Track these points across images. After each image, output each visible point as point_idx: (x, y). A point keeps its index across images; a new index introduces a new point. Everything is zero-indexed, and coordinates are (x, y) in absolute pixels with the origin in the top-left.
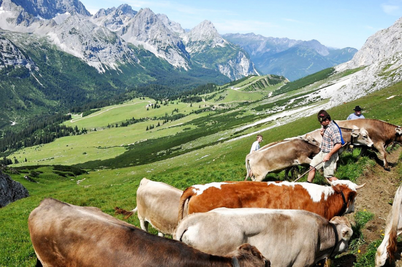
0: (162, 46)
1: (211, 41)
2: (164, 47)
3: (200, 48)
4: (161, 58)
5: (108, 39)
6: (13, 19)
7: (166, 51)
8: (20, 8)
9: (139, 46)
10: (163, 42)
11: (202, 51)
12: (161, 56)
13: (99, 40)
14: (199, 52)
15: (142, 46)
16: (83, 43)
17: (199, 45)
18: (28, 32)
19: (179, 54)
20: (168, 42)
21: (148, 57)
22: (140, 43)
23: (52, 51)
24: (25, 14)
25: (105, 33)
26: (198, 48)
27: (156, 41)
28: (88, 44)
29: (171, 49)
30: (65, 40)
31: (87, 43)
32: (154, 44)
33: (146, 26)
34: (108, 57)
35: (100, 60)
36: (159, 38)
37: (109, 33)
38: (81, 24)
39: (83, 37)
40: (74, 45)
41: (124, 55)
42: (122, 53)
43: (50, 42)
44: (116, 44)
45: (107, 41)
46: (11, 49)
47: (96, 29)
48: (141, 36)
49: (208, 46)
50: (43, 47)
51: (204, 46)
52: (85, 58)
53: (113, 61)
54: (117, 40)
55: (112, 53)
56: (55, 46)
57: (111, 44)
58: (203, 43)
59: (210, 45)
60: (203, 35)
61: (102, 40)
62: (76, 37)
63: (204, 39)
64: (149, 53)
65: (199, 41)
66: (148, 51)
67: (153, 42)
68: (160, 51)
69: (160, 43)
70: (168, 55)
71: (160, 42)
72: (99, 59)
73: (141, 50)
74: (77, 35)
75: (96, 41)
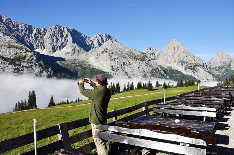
0: (189, 65)
1: (229, 66)
2: (191, 67)
3: (220, 72)
4: (189, 75)
5: (137, 58)
6: (70, 52)
7: (193, 69)
8: (76, 45)
9: (168, 67)
10: (189, 62)
11: (223, 73)
12: (188, 74)
13: (127, 57)
14: (219, 75)
15: (171, 67)
16: (111, 59)
17: (218, 70)
18: (74, 58)
19: (206, 71)
20: (194, 62)
21: (177, 75)
22: (169, 65)
23: (85, 68)
24: (78, 48)
25: (135, 53)
26: (218, 72)
27: (183, 62)
28: (116, 60)
29: (198, 68)
30: (98, 60)
31: (115, 58)
32: (182, 64)
33: (173, 52)
34: (136, 72)
35: (127, 74)
36: (186, 59)
37: (138, 53)
38: (113, 45)
39: (112, 54)
40: (104, 62)
41: (152, 70)
42: (150, 69)
43: (87, 62)
44: (144, 62)
45: (136, 59)
46: (33, 59)
47: (126, 50)
48: (170, 60)
49: (227, 69)
50: (79, 66)
51: (224, 70)
52: (112, 72)
53: (141, 75)
54: (147, 59)
55: (140, 69)
56: (90, 65)
57: (140, 61)
58: (222, 68)
59: (229, 68)
60: (221, 62)
61: (131, 57)
62: (106, 55)
63: (222, 65)
64: (178, 72)
65: (218, 67)
66: (176, 70)
67: (181, 63)
68: (188, 69)
69: (187, 64)
70: (196, 72)
71: (187, 62)
72: (126, 72)
73: (170, 70)
74: (108, 53)
75: (125, 58)
